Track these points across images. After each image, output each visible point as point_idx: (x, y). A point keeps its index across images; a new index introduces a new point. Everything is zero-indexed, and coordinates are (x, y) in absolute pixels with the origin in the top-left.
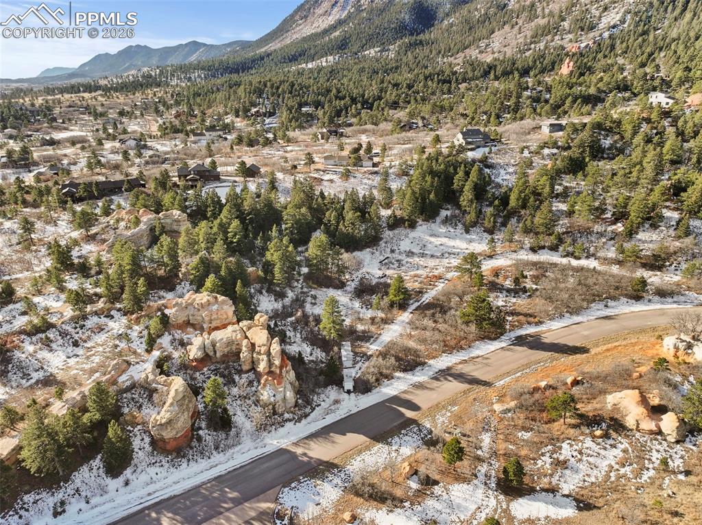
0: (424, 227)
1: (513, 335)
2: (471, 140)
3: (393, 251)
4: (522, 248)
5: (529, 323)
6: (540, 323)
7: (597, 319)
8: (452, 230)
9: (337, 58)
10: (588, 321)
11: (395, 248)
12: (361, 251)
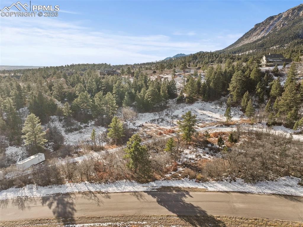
0: (200, 104)
1: (165, 184)
2: (272, 60)
3: (167, 115)
4: (260, 123)
5: (192, 178)
6: (202, 180)
7: (273, 194)
8: (219, 108)
9: (254, 51)
10: (259, 194)
11: (170, 113)
12: (150, 113)
